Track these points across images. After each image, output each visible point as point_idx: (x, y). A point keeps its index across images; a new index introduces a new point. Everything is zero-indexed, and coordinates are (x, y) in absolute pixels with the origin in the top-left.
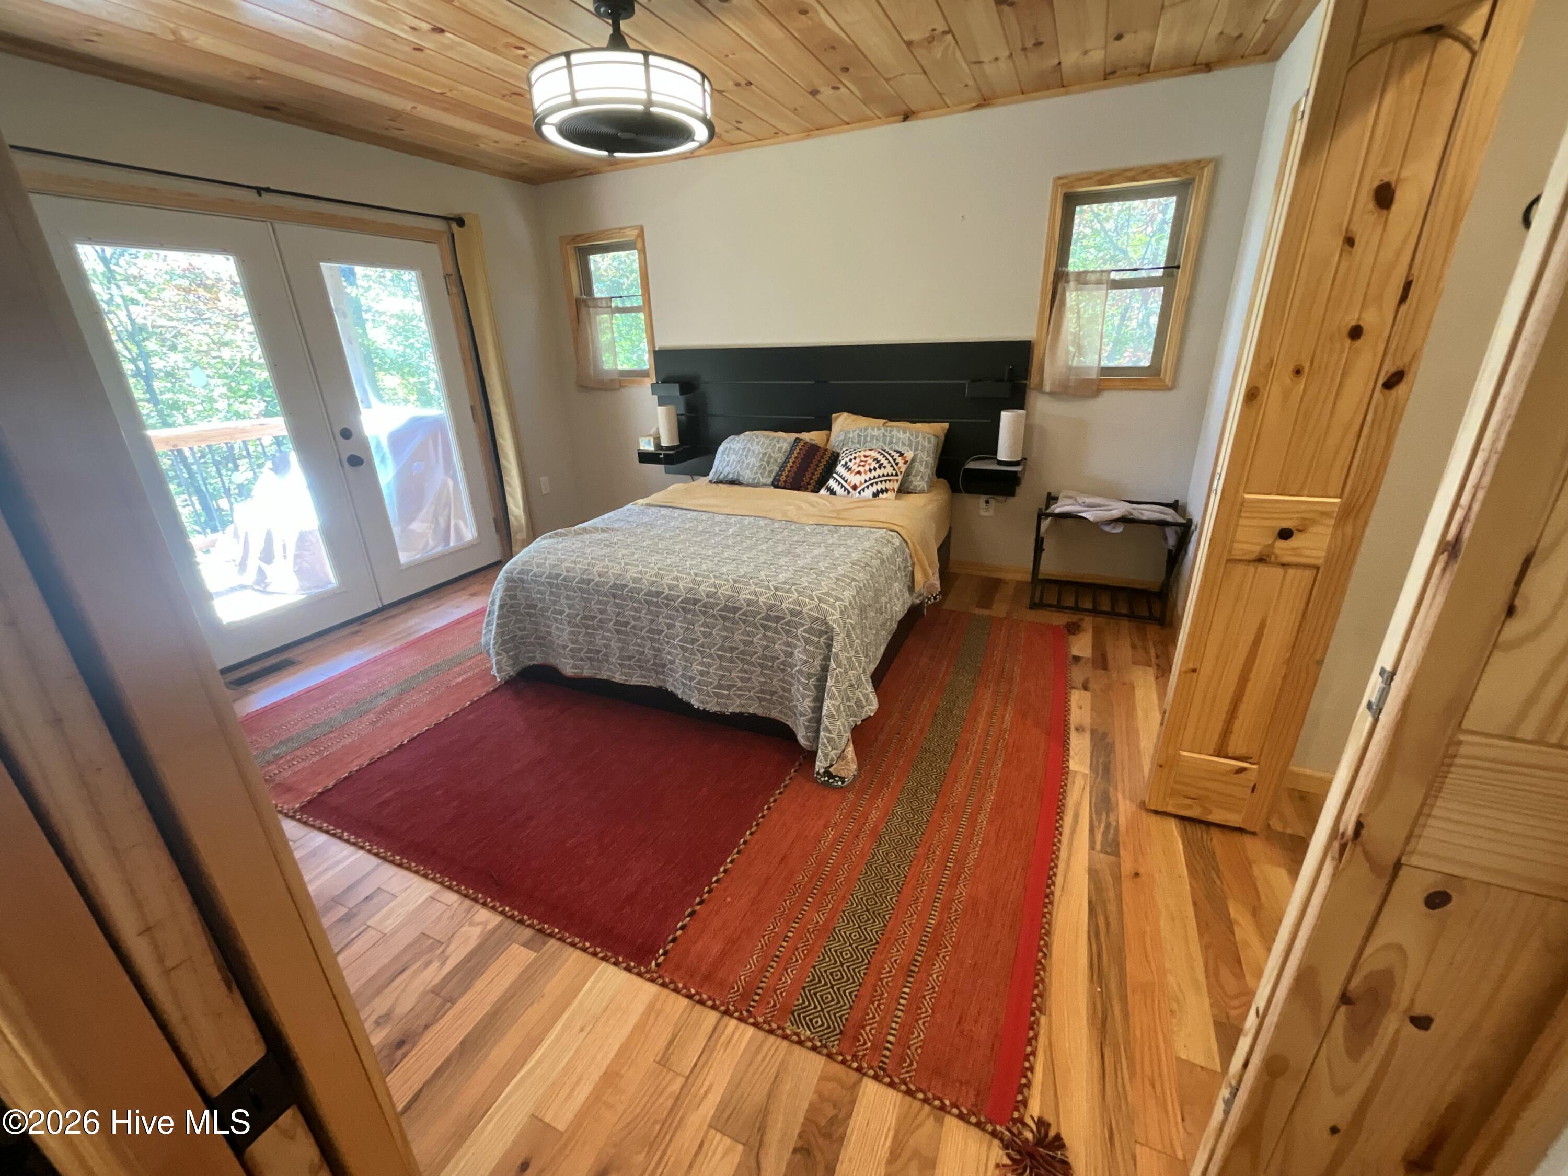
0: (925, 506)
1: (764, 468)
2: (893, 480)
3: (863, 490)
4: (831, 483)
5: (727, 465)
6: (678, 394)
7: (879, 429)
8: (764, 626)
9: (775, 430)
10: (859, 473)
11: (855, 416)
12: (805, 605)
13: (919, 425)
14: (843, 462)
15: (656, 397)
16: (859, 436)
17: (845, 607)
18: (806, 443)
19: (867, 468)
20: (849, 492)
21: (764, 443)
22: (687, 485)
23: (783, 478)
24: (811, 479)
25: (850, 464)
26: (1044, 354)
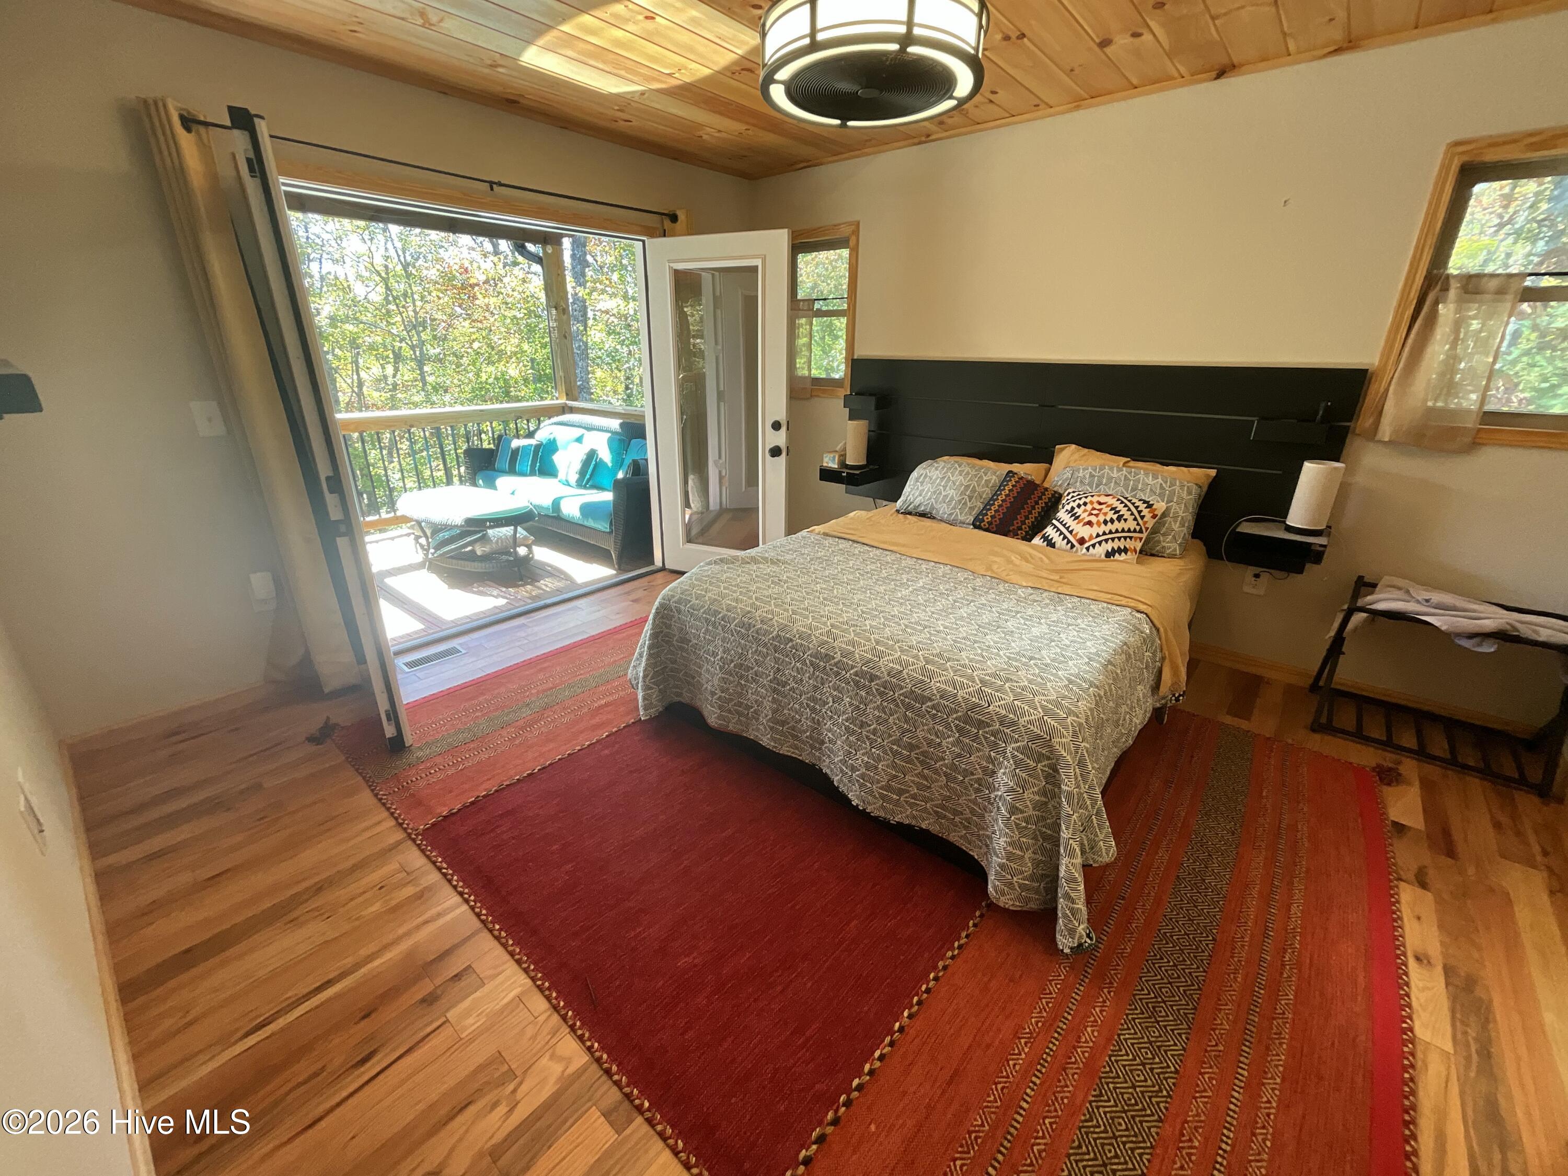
0: (1179, 575)
1: (965, 504)
2: (1136, 538)
3: (1093, 546)
4: (1049, 531)
5: (920, 495)
6: (873, 408)
7: (1119, 470)
8: (960, 730)
9: (981, 457)
10: (1090, 523)
11: (1086, 450)
12: (1023, 714)
13: (1172, 469)
14: (1068, 507)
15: (848, 410)
16: (1092, 476)
17: (1080, 725)
18: (1022, 478)
19: (1101, 518)
20: (1073, 546)
21: (968, 473)
22: (871, 514)
23: (988, 519)
24: (1023, 523)
25: (1079, 511)
26: (1387, 390)
